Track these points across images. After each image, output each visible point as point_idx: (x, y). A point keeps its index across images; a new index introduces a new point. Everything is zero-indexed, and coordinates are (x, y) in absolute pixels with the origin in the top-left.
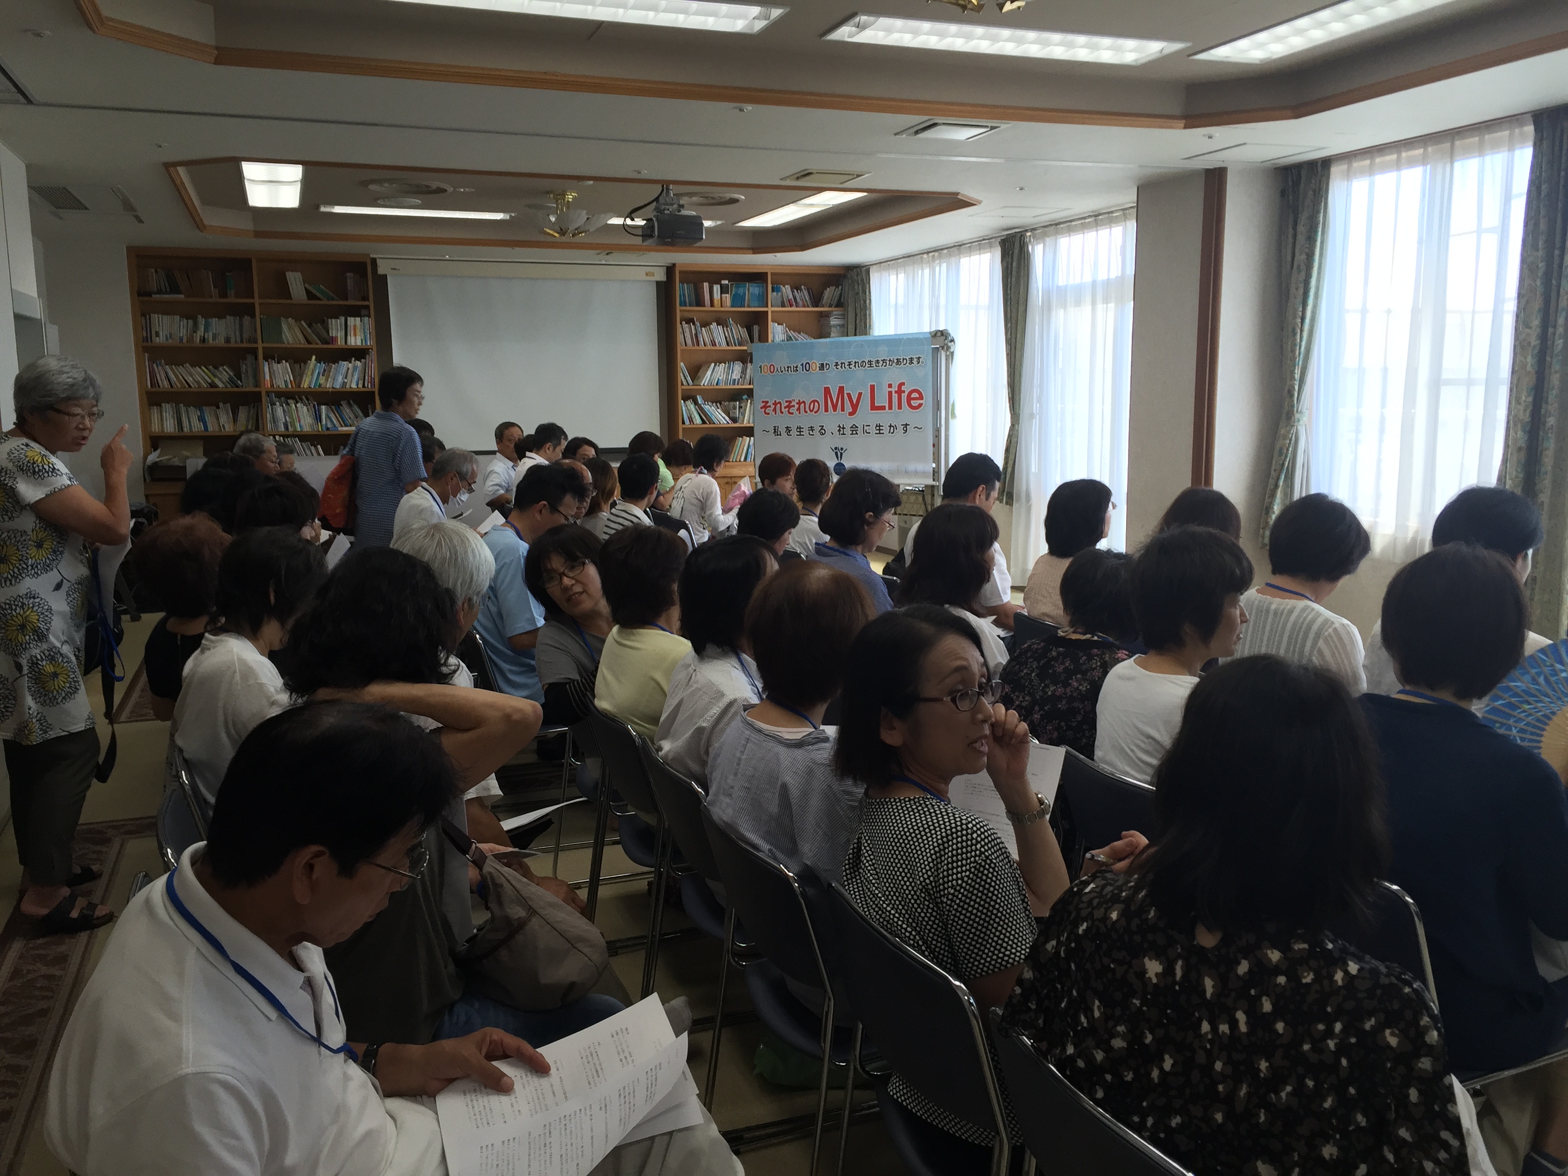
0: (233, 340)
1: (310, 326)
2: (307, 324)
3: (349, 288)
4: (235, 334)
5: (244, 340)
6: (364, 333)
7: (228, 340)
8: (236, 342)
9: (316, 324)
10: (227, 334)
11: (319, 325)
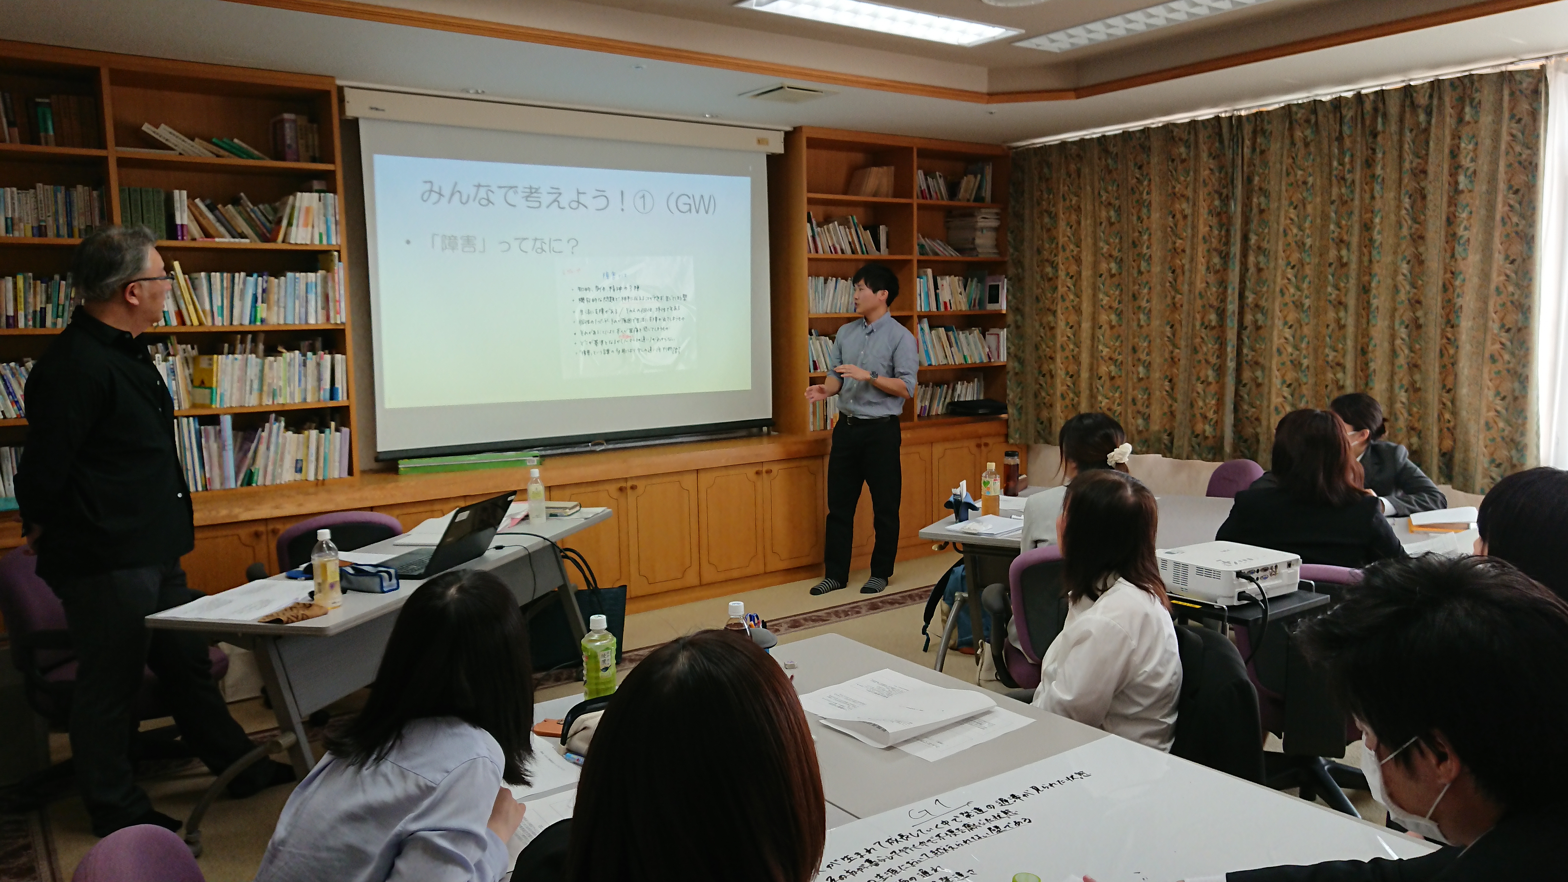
0: (51, 233)
1: (212, 208)
2: (207, 206)
3: (288, 142)
4: (56, 220)
5: (76, 231)
6: (327, 222)
7: (40, 231)
8: (58, 235)
9: (224, 205)
10: (40, 221)
11: (230, 206)
